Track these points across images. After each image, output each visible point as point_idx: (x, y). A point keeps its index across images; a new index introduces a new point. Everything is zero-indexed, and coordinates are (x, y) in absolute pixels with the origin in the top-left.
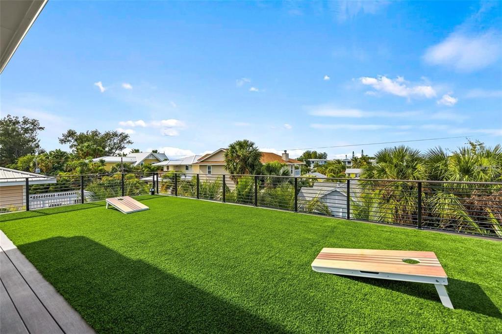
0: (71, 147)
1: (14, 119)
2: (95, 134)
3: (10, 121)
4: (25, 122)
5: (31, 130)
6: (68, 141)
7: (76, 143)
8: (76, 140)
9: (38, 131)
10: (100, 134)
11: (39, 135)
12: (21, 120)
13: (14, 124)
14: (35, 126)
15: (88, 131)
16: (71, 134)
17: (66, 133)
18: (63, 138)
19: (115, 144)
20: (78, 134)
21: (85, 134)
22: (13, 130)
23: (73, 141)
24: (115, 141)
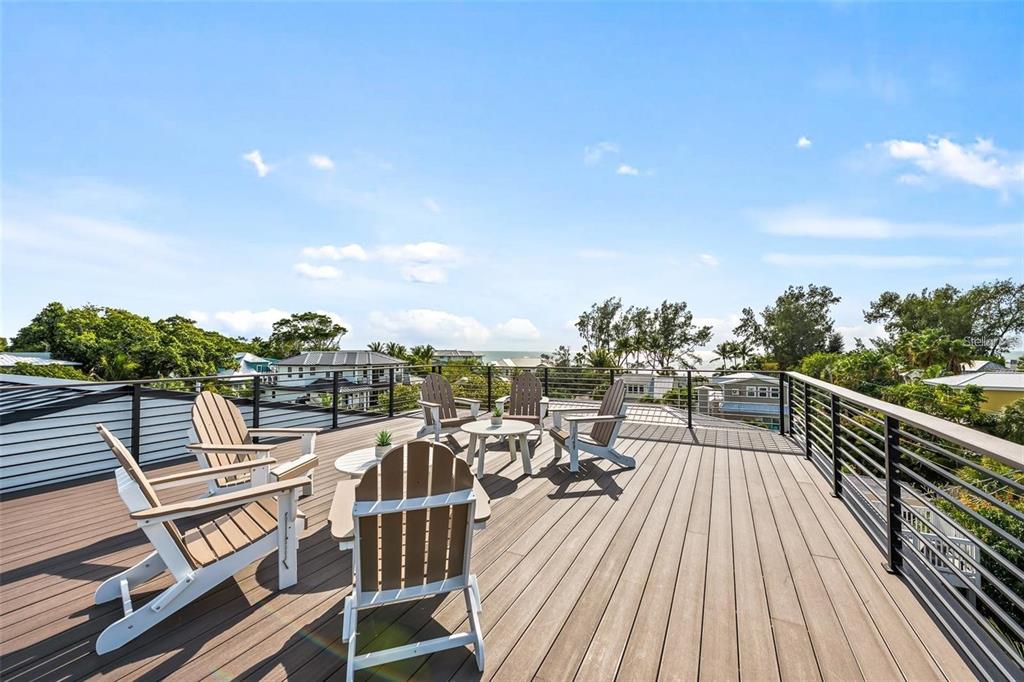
0: (888, 328)
1: (796, 291)
2: (945, 294)
3: (793, 295)
4: (813, 292)
5: (820, 305)
6: (882, 316)
7: (897, 320)
8: (898, 313)
9: (831, 306)
10: (955, 292)
11: (833, 312)
12: (806, 290)
13: (797, 299)
14: (826, 297)
15: (925, 290)
16: (888, 300)
17: (877, 299)
18: (871, 311)
19: (1002, 314)
20: (903, 298)
21: (920, 295)
22: (797, 309)
23: (891, 314)
24: (1003, 306)
